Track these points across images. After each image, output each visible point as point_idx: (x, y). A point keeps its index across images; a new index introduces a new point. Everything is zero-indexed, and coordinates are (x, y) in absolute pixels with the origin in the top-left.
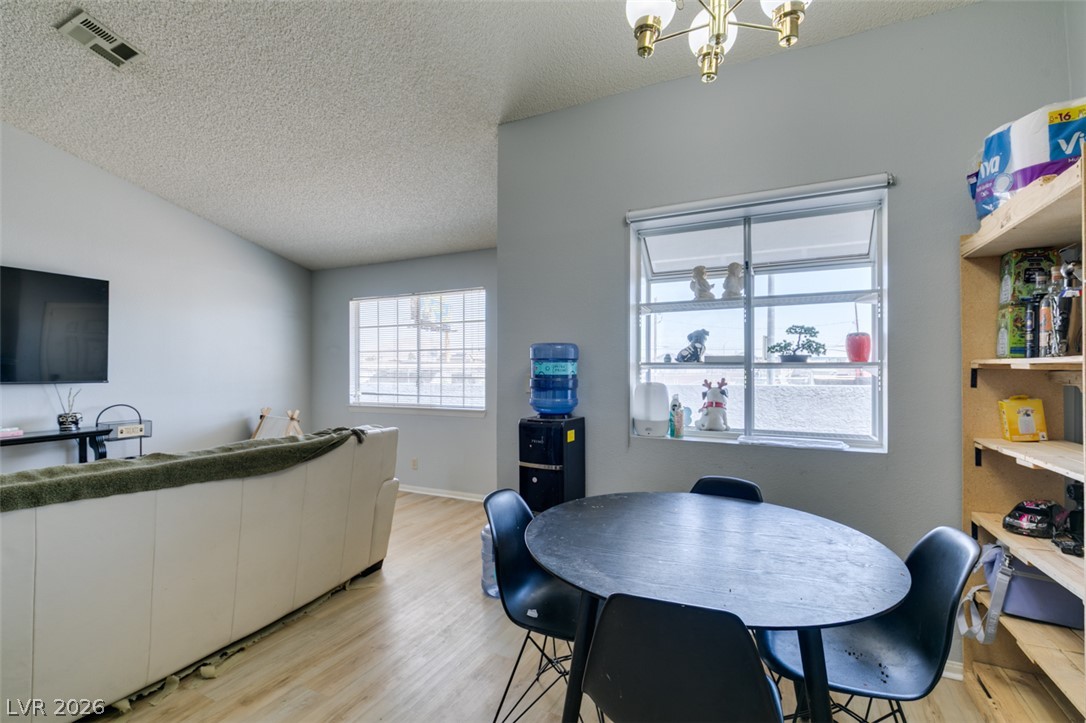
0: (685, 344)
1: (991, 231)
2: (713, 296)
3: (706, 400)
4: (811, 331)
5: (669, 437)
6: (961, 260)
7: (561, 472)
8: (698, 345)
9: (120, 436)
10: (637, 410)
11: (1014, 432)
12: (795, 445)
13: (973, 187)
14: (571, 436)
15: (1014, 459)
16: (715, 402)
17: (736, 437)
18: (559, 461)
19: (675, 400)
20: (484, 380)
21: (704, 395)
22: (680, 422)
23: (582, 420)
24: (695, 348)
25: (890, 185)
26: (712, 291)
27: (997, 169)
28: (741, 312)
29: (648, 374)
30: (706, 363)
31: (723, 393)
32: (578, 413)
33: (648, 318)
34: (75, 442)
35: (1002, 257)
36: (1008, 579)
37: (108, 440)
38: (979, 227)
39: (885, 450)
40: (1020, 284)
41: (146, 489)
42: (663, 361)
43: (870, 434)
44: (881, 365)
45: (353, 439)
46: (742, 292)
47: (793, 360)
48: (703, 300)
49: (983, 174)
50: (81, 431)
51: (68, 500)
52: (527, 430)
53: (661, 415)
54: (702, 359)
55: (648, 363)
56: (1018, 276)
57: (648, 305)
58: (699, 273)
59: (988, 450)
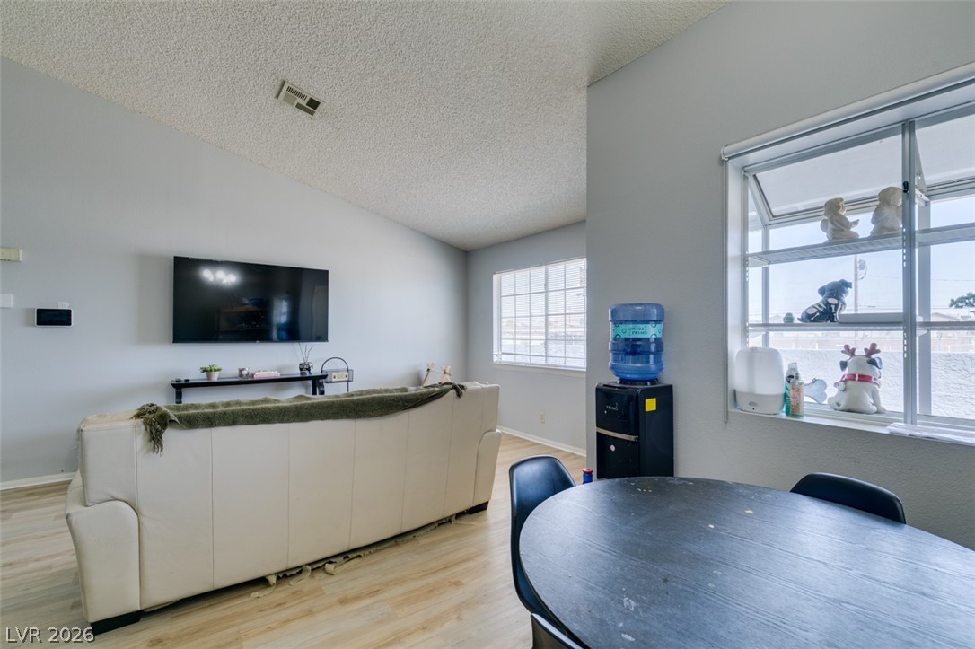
0: (812, 300)
2: (855, 235)
3: (846, 372)
5: (783, 415)
7: (638, 443)
8: (833, 301)
9: (334, 380)
10: (739, 378)
14: (651, 405)
16: (862, 372)
18: (636, 432)
19: (793, 368)
21: (843, 364)
23: (669, 389)
24: (828, 304)
26: (853, 229)
31: (873, 363)
34: (310, 382)
37: (326, 382)
41: (282, 422)
42: (782, 322)
45: (453, 392)
48: (841, 239)
50: (312, 375)
51: (230, 425)
54: (839, 318)
57: (759, 255)
58: (833, 208)
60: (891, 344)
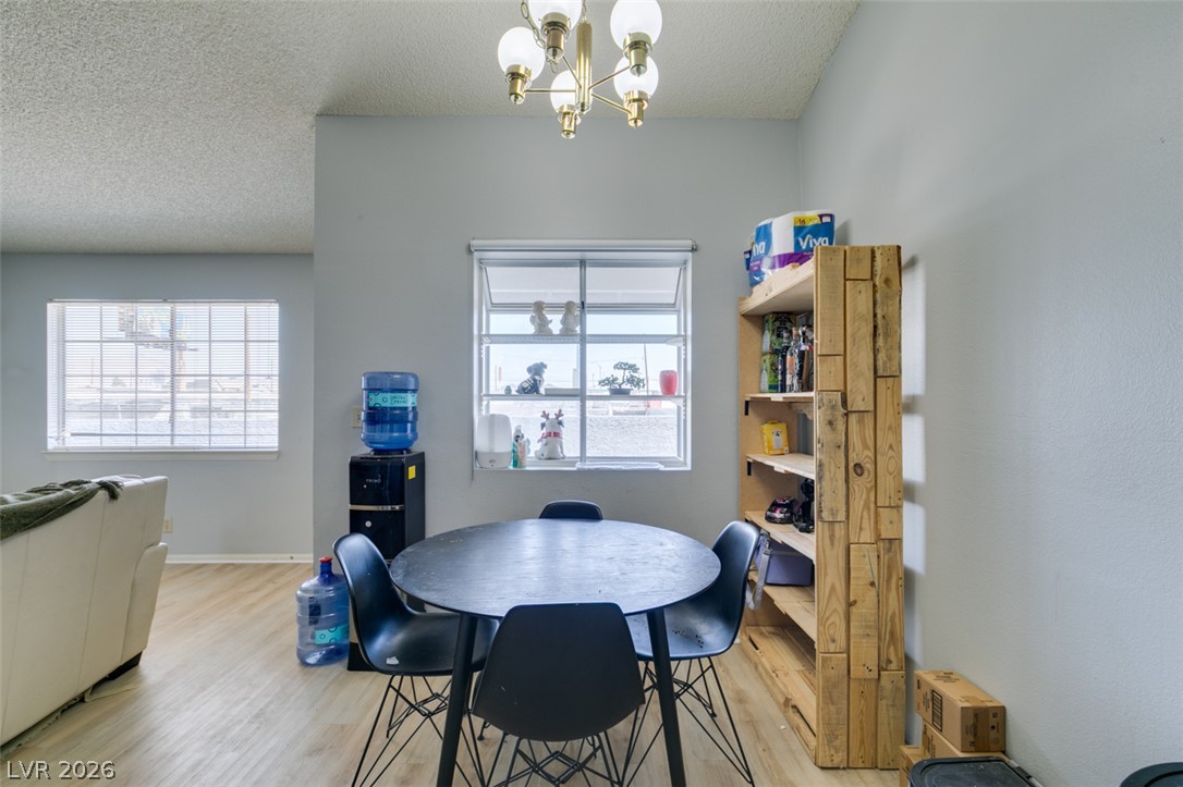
1: (759, 298)
2: (550, 331)
3: (544, 431)
4: (633, 368)
5: (511, 468)
6: (739, 316)
7: (402, 512)
8: (537, 377)
10: (481, 442)
11: (770, 448)
12: (623, 468)
13: (748, 261)
14: (412, 472)
15: (772, 468)
16: (553, 434)
17: (573, 464)
18: (401, 501)
19: (518, 431)
20: (277, 414)
21: (543, 425)
22: (523, 452)
23: (422, 455)
24: (535, 380)
25: (694, 250)
26: (550, 326)
27: (763, 252)
28: (574, 348)
29: (488, 405)
30: (547, 395)
31: (560, 423)
32: (416, 448)
33: (488, 348)
35: (764, 316)
36: (767, 557)
38: (751, 293)
39: (689, 468)
40: (774, 338)
42: (503, 393)
43: (676, 455)
44: (685, 398)
45: (103, 494)
46: (578, 329)
47: (619, 393)
48: (542, 334)
49: (754, 253)
52: (358, 469)
53: (504, 446)
54: (542, 391)
55: (488, 395)
56: (773, 331)
57: (488, 335)
58: (539, 307)
59: (756, 462)
60: (570, 409)
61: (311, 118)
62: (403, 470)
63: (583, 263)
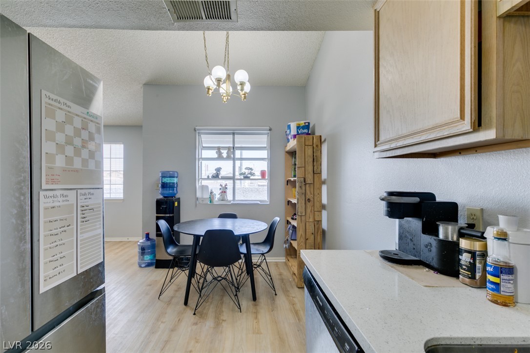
1: (288, 148)
2: (223, 156)
3: (221, 191)
4: (251, 169)
5: (209, 203)
6: (285, 152)
7: (173, 217)
10: (199, 195)
11: (295, 196)
13: (286, 135)
14: (176, 204)
16: (224, 191)
17: (230, 201)
18: (173, 213)
19: (211, 190)
20: (122, 185)
21: (220, 189)
22: (213, 198)
23: (179, 199)
24: (218, 173)
25: (270, 130)
26: (223, 155)
27: (289, 133)
28: (231, 162)
29: (201, 182)
31: (226, 188)
32: (177, 196)
33: (201, 162)
35: (293, 152)
36: (292, 231)
38: (287, 145)
39: (269, 203)
42: (207, 178)
43: (265, 199)
44: (268, 179)
46: (232, 156)
47: (246, 178)
48: (220, 157)
49: (287, 133)
52: (159, 203)
53: (207, 196)
54: (220, 177)
55: (201, 178)
57: (201, 158)
58: (219, 148)
59: (290, 201)
60: (230, 183)
61: (141, 85)
62: (174, 204)
63: (234, 134)
